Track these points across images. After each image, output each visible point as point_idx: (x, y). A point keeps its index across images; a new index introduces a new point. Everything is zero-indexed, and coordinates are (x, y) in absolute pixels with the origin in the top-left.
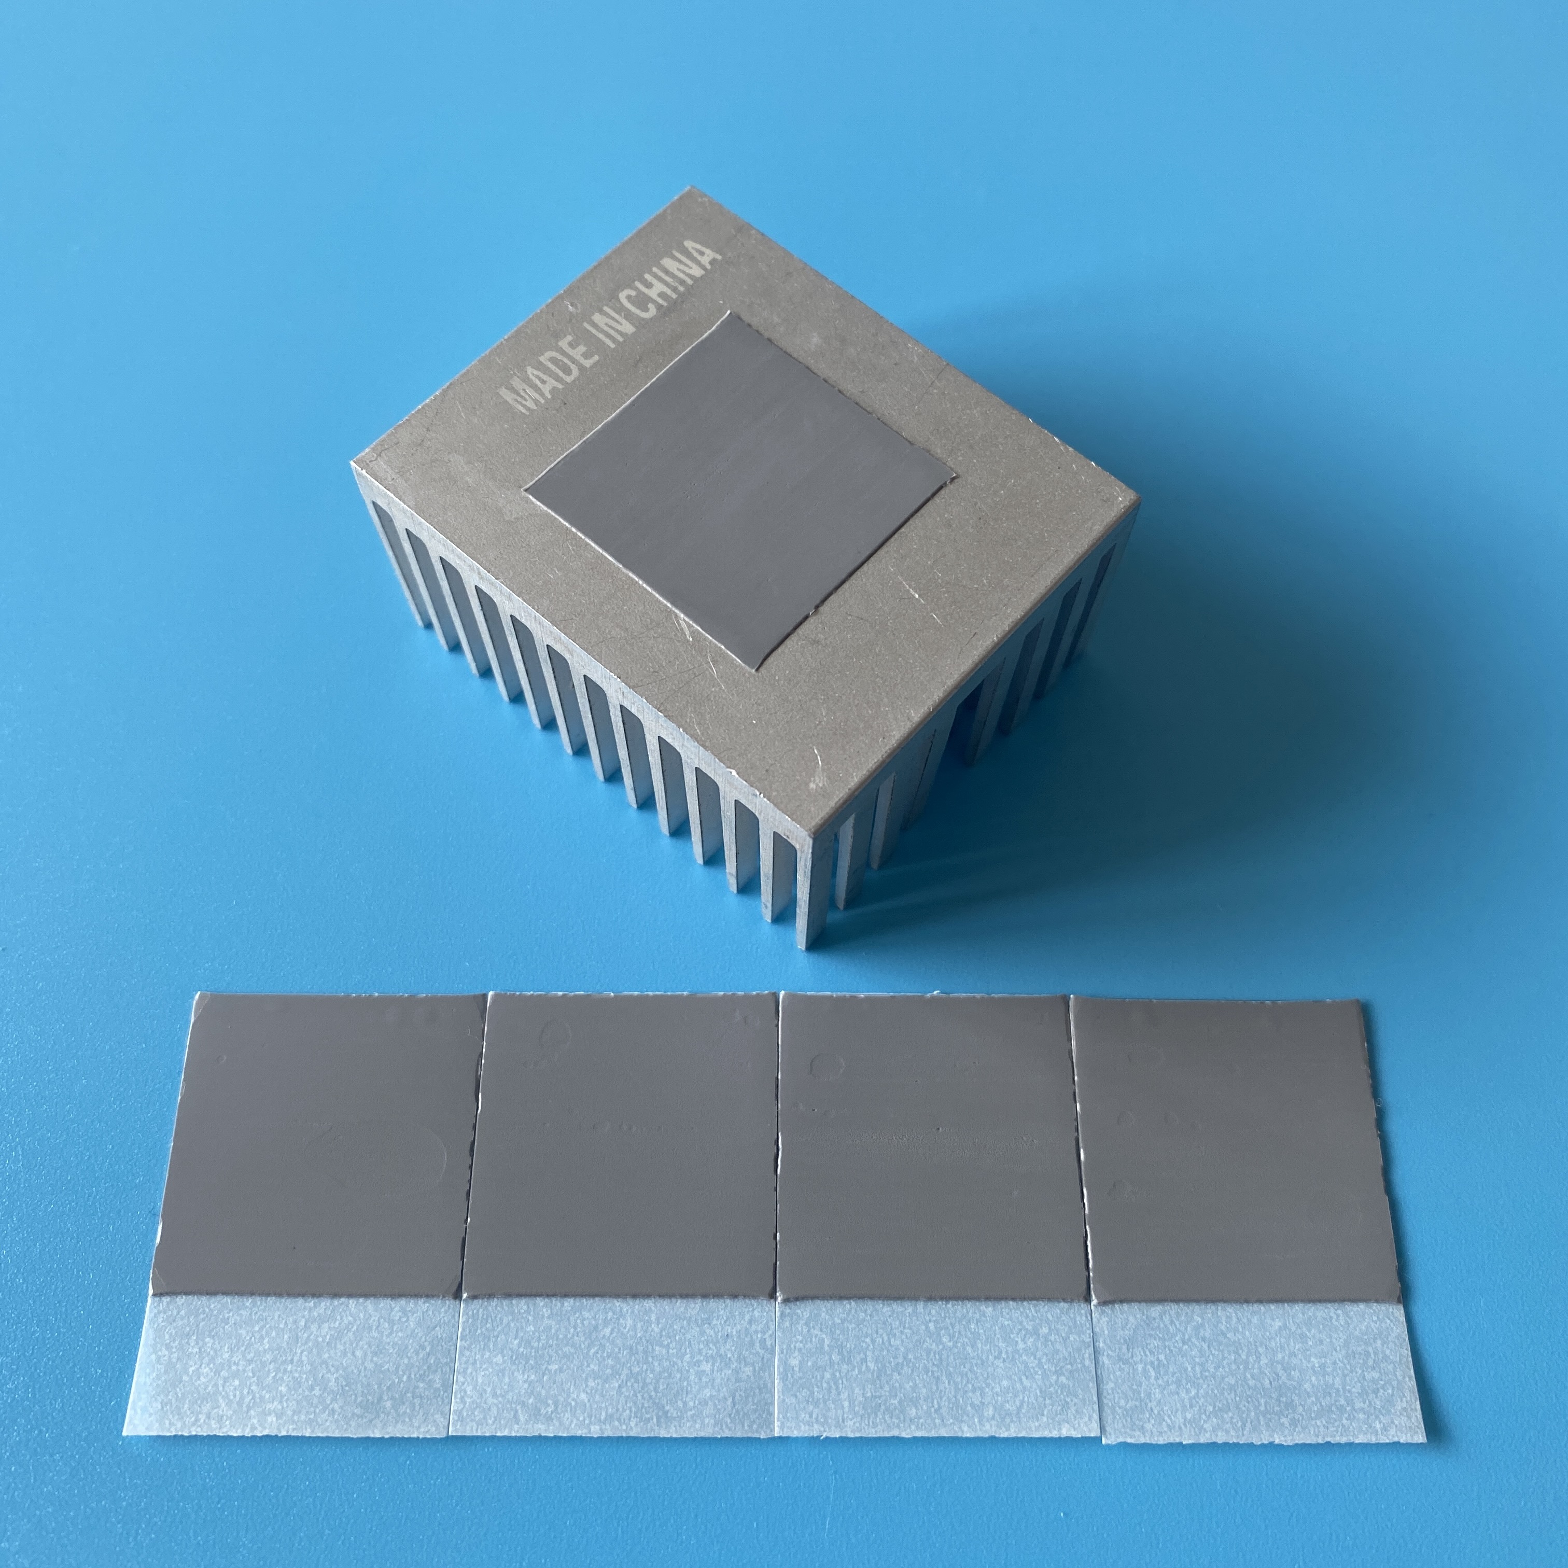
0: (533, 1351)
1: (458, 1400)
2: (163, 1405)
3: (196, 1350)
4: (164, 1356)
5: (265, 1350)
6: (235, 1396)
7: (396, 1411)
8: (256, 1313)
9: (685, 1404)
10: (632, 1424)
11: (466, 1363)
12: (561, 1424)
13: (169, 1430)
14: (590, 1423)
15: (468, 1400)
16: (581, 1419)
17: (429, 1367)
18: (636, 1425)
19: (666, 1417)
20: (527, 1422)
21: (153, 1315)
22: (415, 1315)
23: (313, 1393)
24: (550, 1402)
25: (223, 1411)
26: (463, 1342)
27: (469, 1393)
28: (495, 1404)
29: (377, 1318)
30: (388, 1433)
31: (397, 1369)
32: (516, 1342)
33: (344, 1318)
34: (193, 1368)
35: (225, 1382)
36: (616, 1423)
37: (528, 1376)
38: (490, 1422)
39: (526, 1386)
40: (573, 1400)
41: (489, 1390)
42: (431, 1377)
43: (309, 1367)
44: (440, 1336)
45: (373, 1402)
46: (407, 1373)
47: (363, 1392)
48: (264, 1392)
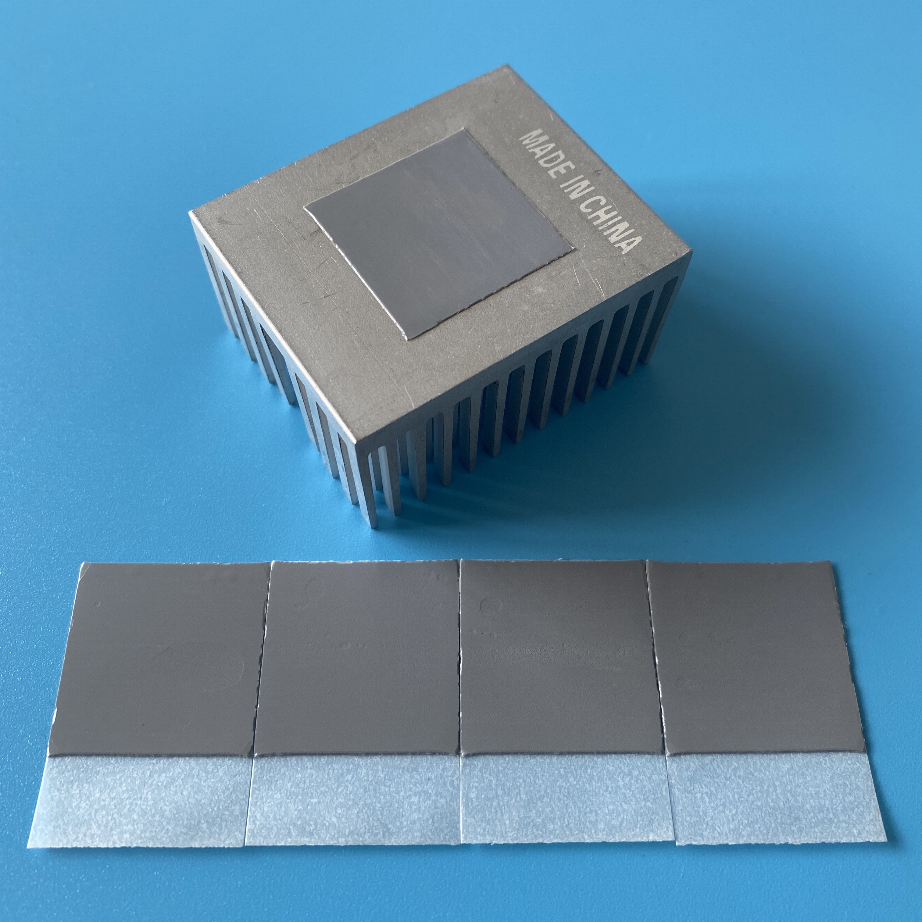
0: (301, 790)
1: (251, 823)
2: (54, 827)
3: (78, 791)
4: (56, 796)
5: (123, 792)
6: (102, 821)
7: (210, 830)
8: (118, 767)
9: (401, 823)
10: (366, 837)
11: (257, 798)
12: (319, 837)
13: (58, 845)
14: (339, 837)
15: (258, 823)
16: (333, 834)
17: (232, 801)
18: (369, 837)
19: (389, 832)
20: (296, 836)
21: (49, 769)
22: (223, 768)
23: (154, 819)
24: (312, 823)
25: (94, 831)
26: (255, 785)
27: (258, 818)
28: (275, 825)
29: (197, 770)
30: (204, 845)
31: (210, 803)
32: (290, 784)
33: (176, 770)
34: (75, 804)
35: (96, 812)
36: (356, 836)
37: (297, 807)
38: (272, 836)
39: (296, 813)
40: (328, 821)
41: (271, 816)
42: (233, 808)
43: (152, 802)
44: (239, 781)
45: (194, 825)
46: (217, 806)
47: (187, 818)
48: (122, 819)
